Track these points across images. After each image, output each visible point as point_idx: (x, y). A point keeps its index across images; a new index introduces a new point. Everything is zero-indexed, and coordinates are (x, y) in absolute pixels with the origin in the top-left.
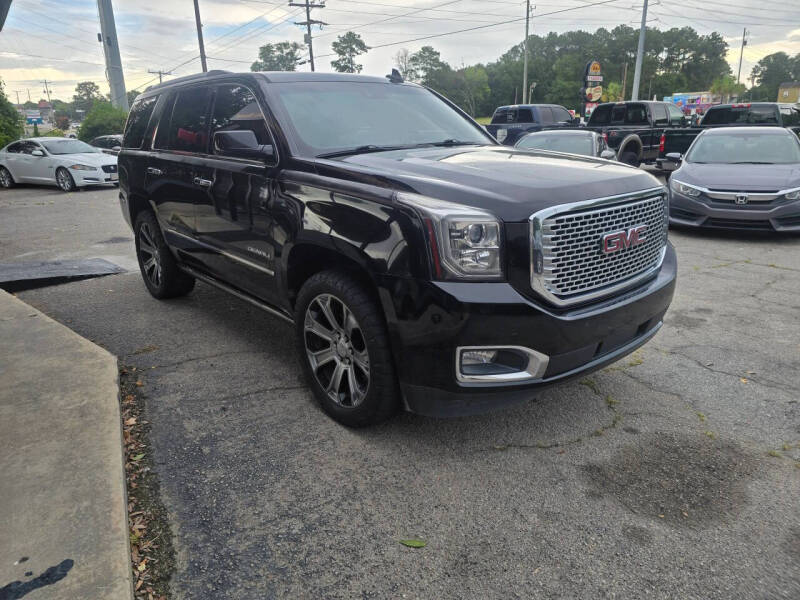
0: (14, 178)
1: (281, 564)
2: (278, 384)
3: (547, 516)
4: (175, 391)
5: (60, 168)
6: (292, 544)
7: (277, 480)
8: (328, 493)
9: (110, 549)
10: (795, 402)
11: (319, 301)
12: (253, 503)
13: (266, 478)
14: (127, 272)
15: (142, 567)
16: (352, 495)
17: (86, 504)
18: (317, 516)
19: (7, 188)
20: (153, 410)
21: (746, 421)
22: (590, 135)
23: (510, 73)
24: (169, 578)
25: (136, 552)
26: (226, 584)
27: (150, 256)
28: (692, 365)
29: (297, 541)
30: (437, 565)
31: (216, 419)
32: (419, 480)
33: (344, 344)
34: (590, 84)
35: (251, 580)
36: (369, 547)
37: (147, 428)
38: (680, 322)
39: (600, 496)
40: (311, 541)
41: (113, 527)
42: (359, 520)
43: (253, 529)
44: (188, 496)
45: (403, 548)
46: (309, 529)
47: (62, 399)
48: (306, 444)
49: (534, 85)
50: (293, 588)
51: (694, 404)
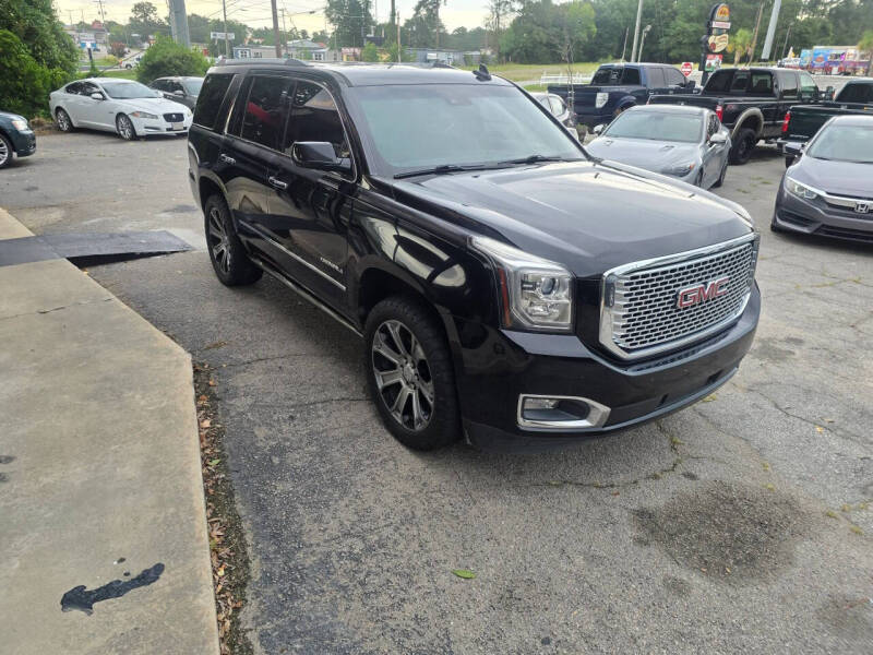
0: (73, 120)
1: (343, 581)
2: (344, 394)
3: (592, 559)
4: (246, 395)
5: (120, 115)
6: (354, 564)
7: (341, 498)
8: (387, 517)
9: (195, 557)
10: (868, 458)
11: (389, 325)
12: (319, 520)
13: (331, 495)
14: (194, 250)
15: (221, 572)
16: (410, 520)
17: (172, 510)
18: (376, 538)
19: (66, 132)
20: (227, 413)
21: (810, 476)
22: (701, 114)
23: (622, 11)
24: (244, 585)
25: (215, 558)
26: (294, 596)
27: (218, 241)
28: (768, 406)
29: (357, 560)
30: (484, 596)
31: (285, 428)
32: (474, 511)
33: (410, 370)
34: (714, 32)
35: (316, 593)
36: (423, 574)
37: (221, 432)
38: (765, 353)
39: (646, 544)
40: (370, 563)
41: (197, 535)
42: (415, 545)
43: (318, 545)
44: (260, 507)
45: (454, 578)
46: (369, 549)
47: (143, 398)
48: (369, 462)
49: (649, 28)
50: (354, 605)
51: (760, 451)
